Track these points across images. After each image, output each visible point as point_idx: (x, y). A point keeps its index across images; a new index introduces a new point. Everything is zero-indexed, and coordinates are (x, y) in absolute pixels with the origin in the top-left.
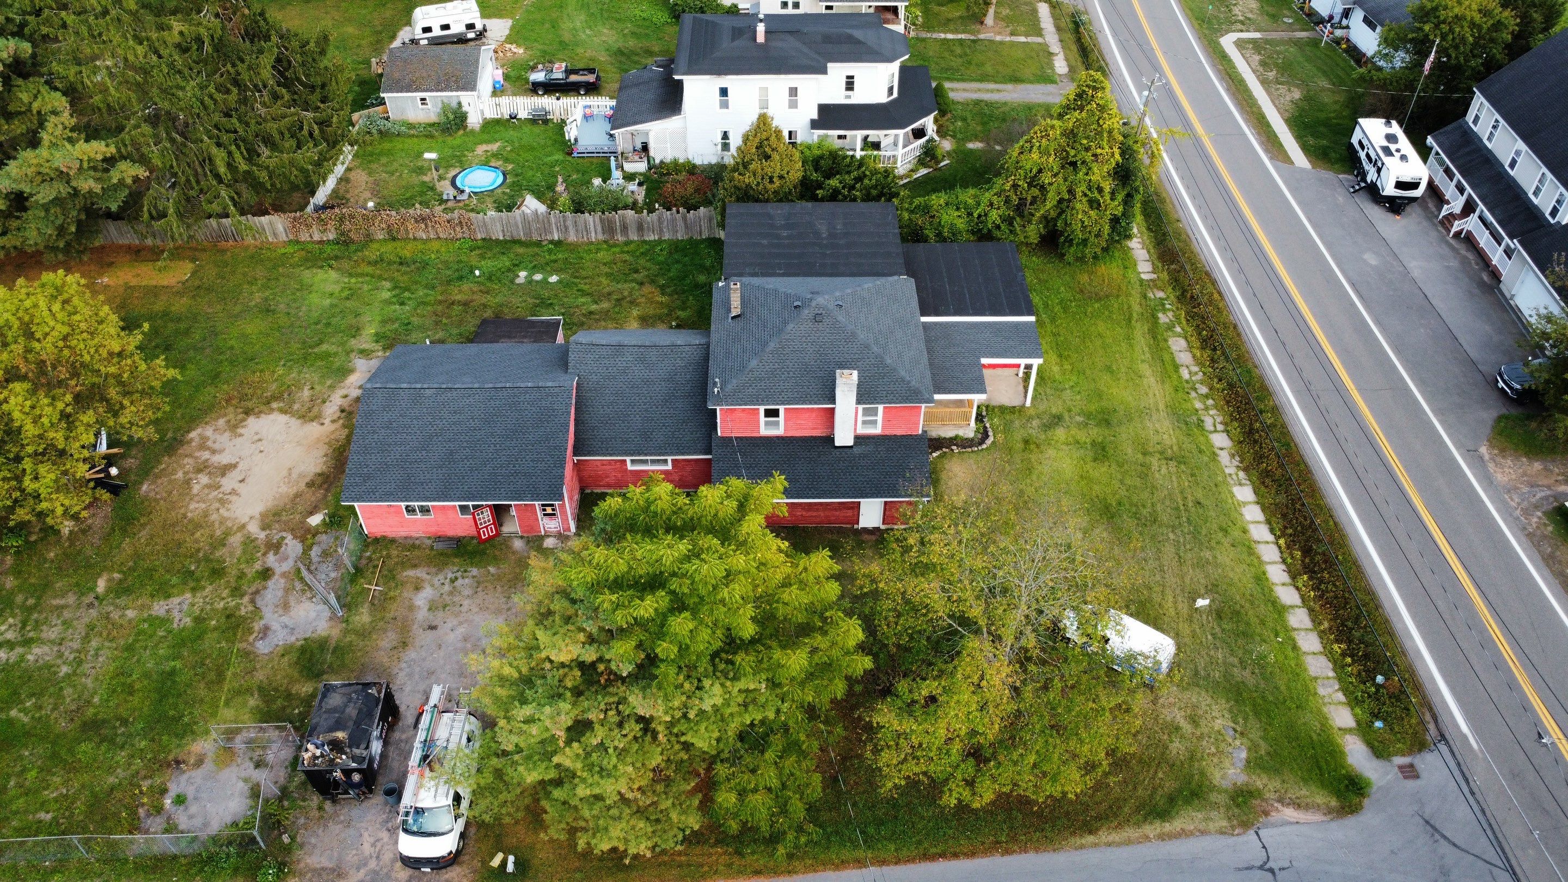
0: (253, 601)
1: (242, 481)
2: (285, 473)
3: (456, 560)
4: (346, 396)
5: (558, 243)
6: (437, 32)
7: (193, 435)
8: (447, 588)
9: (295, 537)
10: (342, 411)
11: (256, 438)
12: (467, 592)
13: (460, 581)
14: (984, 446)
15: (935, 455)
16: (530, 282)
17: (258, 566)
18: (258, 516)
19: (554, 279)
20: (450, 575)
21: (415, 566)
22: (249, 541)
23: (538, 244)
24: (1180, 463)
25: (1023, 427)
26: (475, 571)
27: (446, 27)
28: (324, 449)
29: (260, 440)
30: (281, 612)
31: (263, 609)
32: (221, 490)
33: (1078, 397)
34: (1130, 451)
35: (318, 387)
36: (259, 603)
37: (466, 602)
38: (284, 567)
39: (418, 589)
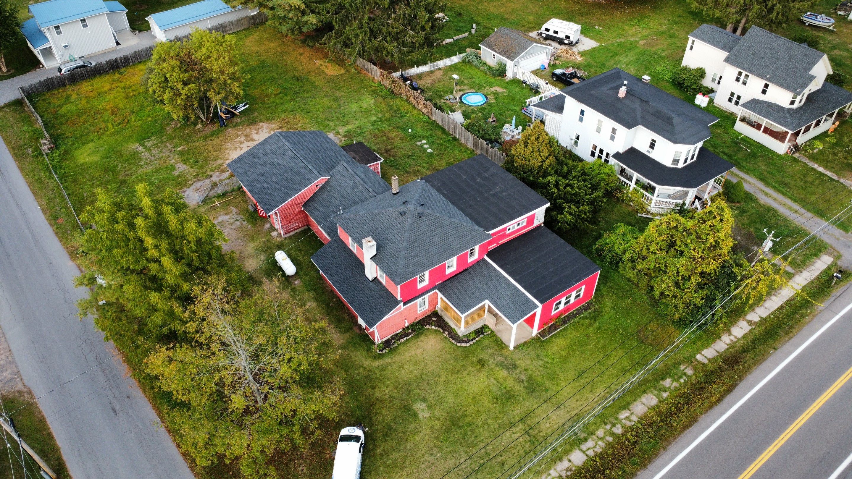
0: (194, 182)
3: (247, 215)
5: (455, 139)
6: (551, 33)
7: (261, 124)
8: (232, 221)
12: (233, 227)
13: (237, 222)
14: (459, 344)
15: (433, 327)
16: (422, 146)
17: (211, 173)
19: (429, 151)
20: (239, 218)
21: (237, 207)
22: (221, 165)
23: (449, 135)
24: (530, 441)
25: (492, 355)
26: (245, 223)
27: (556, 32)
30: (194, 190)
31: (193, 186)
32: (241, 145)
33: (541, 369)
34: (518, 412)
36: (195, 184)
37: (228, 229)
38: (215, 179)
39: (227, 214)
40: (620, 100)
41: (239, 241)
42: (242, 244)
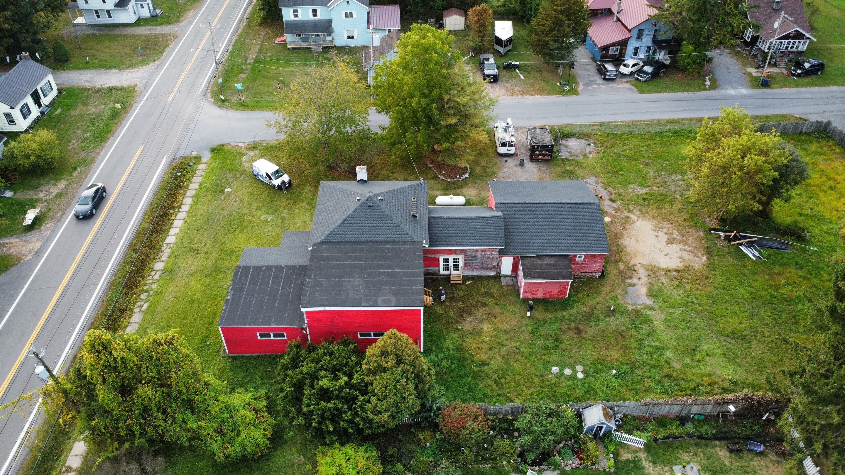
1: (657, 236)
2: (639, 239)
4: (639, 279)
10: (635, 271)
11: (669, 256)
18: (635, 221)
28: (629, 249)
29: (666, 255)
32: (663, 232)
35: (659, 284)
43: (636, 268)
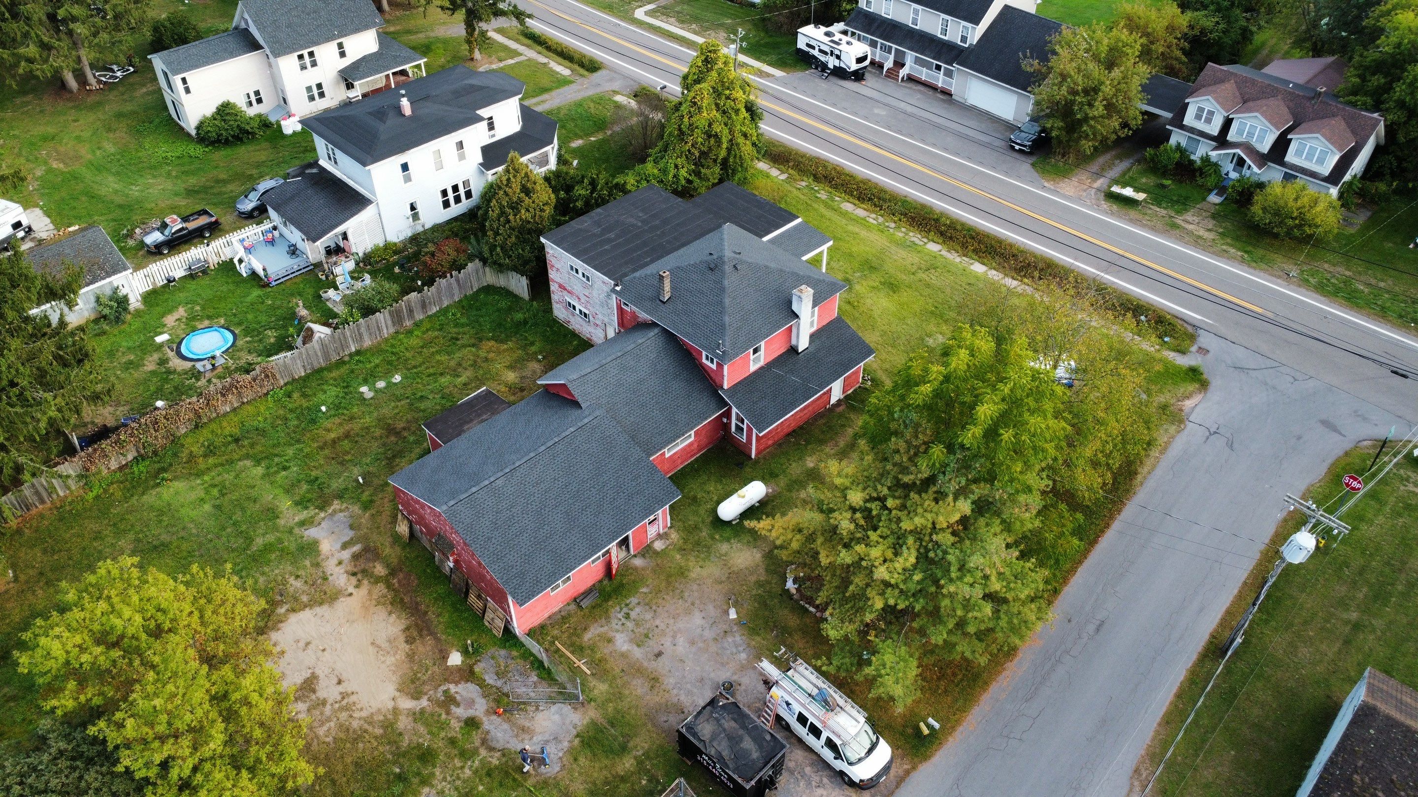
0: (491, 749)
1: (339, 682)
2: (372, 650)
3: (610, 603)
4: (340, 563)
8: (630, 624)
9: (457, 683)
11: (302, 644)
12: (648, 616)
13: (633, 615)
16: (378, 391)
17: (456, 725)
18: (398, 694)
19: (396, 379)
20: (620, 616)
21: (585, 629)
22: (419, 716)
24: (934, 269)
26: (633, 600)
29: (308, 644)
30: (527, 737)
31: (508, 746)
32: (330, 701)
34: (904, 277)
35: (302, 573)
36: (499, 746)
37: (657, 622)
38: (480, 708)
39: (610, 641)
40: (410, 117)
41: (686, 594)
42: (695, 587)
43: (354, 580)
